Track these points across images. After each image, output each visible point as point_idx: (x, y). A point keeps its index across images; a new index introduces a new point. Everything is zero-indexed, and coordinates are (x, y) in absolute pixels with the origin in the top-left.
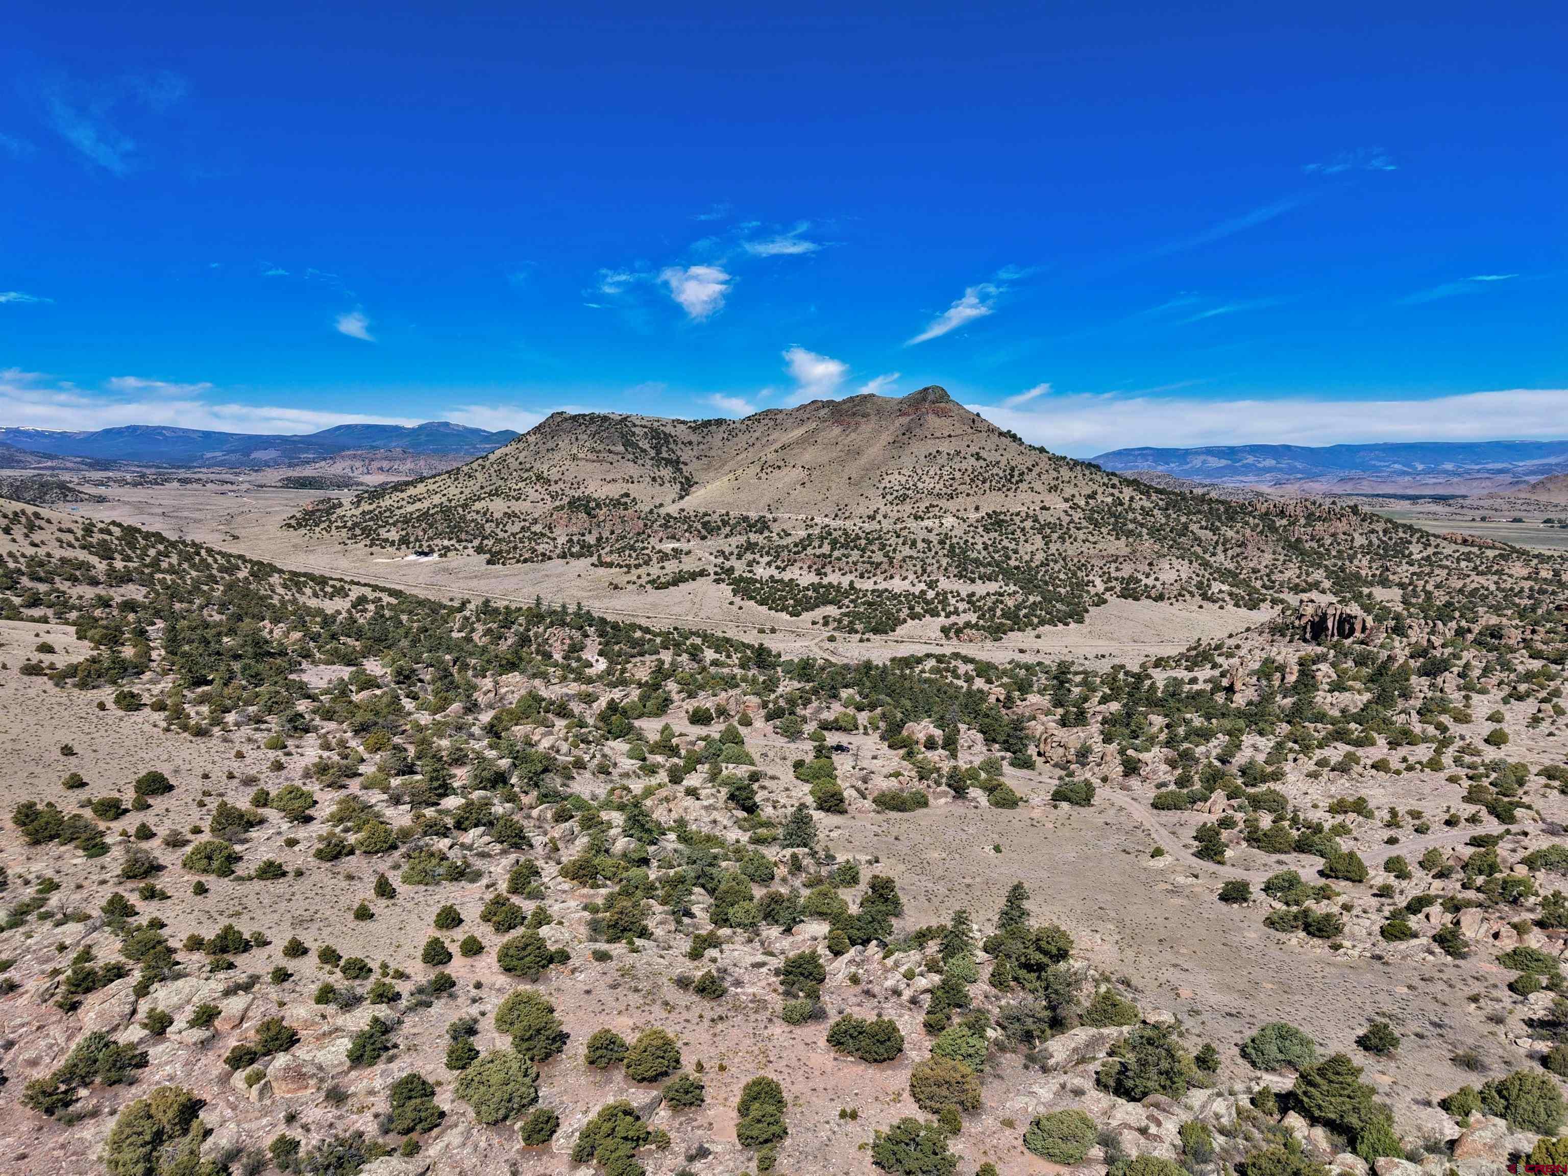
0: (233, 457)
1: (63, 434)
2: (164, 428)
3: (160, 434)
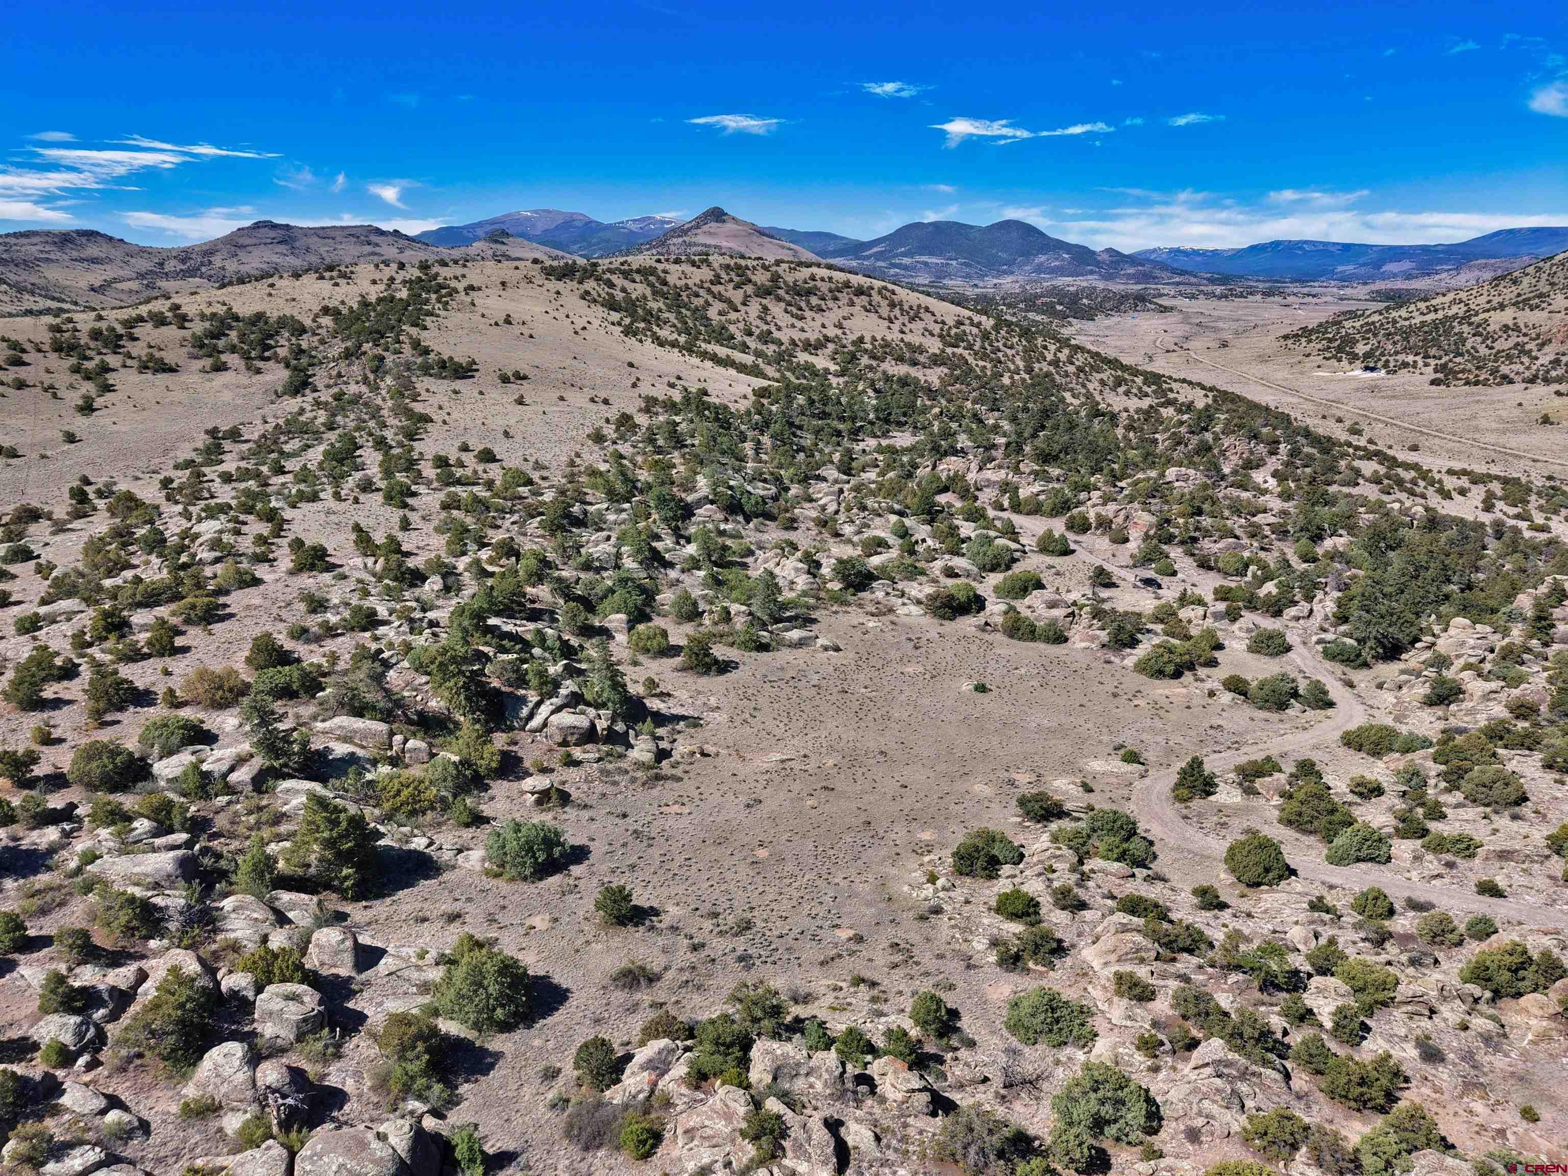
0: (1363, 270)
1: (1215, 253)
2: (1306, 242)
3: (1300, 248)
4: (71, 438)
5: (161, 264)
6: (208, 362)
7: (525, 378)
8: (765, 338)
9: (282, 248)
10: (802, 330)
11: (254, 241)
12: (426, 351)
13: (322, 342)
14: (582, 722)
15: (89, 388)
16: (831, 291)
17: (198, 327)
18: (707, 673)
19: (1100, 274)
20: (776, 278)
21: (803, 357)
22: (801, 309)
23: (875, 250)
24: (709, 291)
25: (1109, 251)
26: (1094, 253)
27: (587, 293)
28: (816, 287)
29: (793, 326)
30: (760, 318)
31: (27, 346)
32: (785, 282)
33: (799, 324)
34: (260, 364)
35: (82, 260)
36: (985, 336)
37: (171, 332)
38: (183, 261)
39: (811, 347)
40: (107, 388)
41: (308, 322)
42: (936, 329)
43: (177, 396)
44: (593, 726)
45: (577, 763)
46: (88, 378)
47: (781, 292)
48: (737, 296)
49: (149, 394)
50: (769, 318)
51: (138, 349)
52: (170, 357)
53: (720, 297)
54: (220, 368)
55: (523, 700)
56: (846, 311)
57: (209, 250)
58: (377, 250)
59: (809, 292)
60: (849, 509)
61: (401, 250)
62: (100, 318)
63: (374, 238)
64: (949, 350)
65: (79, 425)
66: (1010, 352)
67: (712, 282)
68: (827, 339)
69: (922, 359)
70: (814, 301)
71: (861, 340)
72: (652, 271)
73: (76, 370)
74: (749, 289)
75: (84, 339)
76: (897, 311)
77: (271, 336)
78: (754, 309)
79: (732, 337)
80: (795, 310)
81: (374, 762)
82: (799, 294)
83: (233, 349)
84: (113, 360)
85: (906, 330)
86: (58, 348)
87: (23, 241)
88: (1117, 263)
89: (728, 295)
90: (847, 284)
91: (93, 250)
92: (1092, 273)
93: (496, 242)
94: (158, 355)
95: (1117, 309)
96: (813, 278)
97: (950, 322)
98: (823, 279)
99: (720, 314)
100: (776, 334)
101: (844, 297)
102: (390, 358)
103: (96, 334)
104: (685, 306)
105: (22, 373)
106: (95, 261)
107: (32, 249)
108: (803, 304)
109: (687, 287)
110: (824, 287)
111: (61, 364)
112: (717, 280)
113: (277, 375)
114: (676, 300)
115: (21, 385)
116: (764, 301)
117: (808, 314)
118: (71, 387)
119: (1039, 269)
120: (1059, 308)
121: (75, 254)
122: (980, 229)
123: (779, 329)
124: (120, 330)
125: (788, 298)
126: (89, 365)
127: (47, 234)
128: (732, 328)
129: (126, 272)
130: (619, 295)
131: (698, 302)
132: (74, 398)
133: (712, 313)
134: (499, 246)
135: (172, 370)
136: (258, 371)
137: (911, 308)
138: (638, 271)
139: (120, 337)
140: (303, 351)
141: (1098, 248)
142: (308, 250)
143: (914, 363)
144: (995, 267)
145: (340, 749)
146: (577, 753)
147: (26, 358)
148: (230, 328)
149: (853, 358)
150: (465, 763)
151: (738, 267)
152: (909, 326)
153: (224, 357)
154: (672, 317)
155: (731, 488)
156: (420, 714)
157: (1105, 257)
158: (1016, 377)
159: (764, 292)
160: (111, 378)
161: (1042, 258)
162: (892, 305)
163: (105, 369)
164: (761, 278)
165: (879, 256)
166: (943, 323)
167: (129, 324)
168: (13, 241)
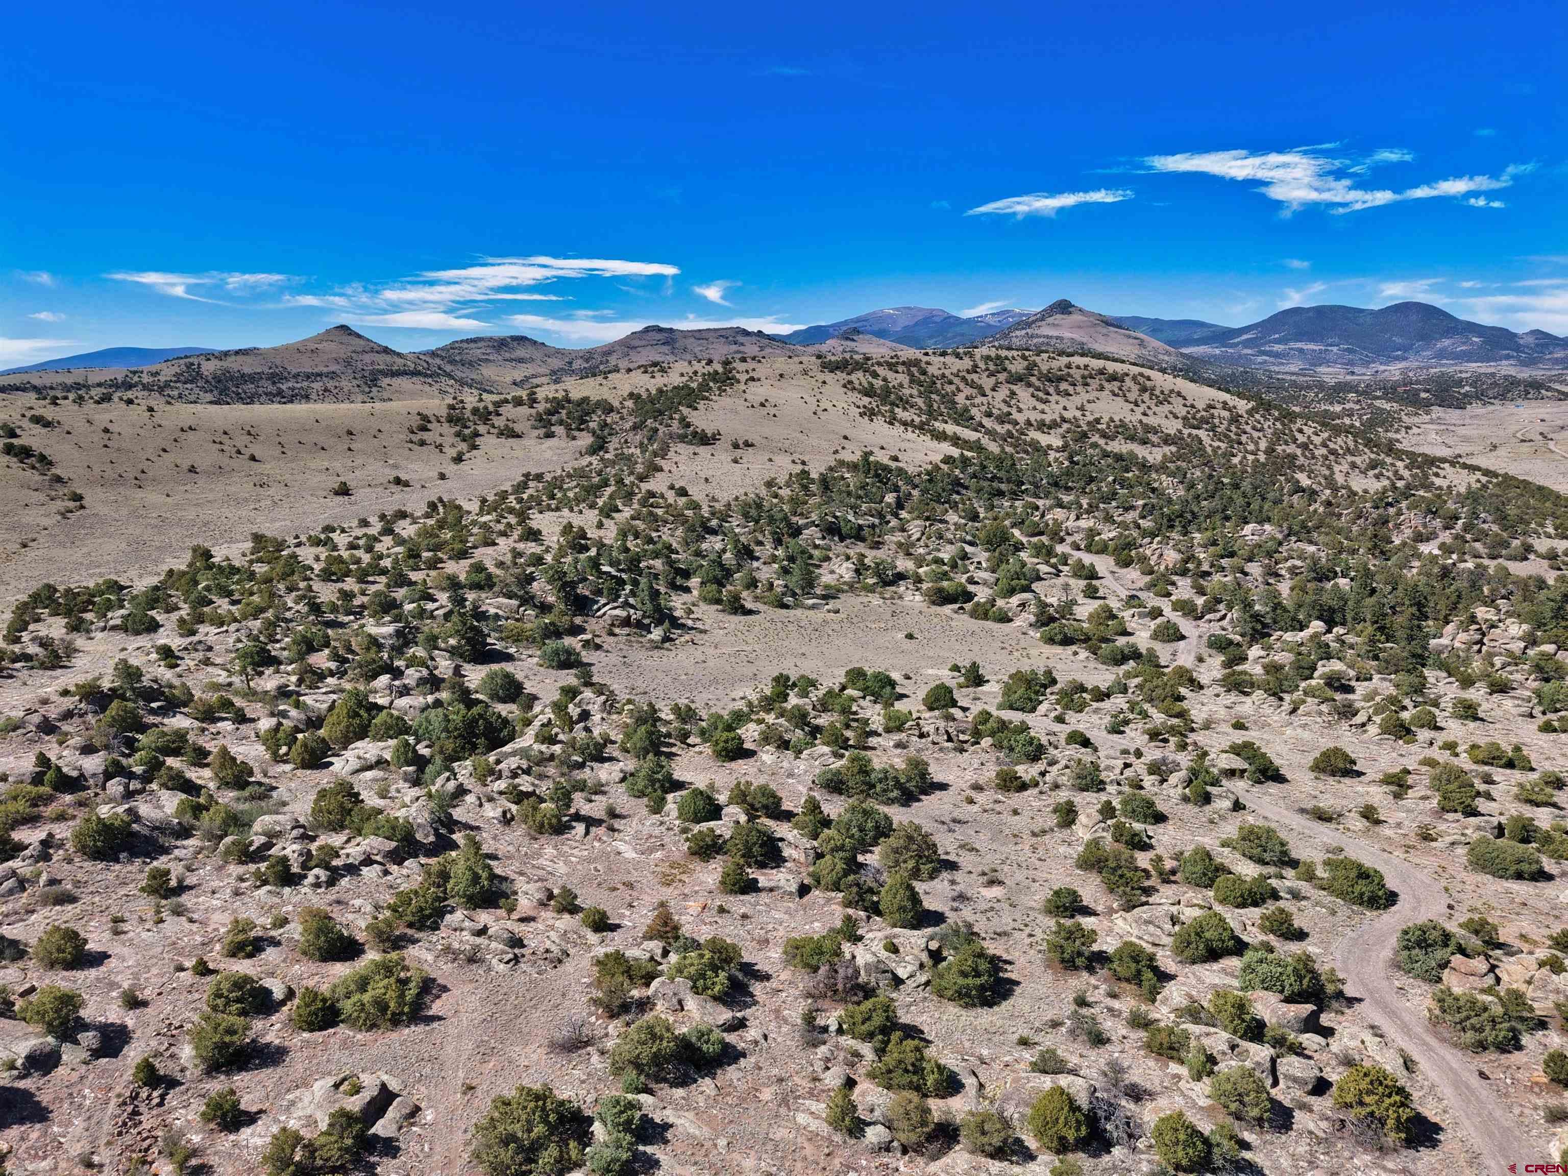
4: (442, 477)
5: (570, 363)
6: (542, 432)
7: (752, 445)
8: (1003, 419)
9: (666, 349)
10: (1043, 412)
11: (643, 343)
12: (688, 425)
13: (622, 418)
14: (624, 614)
15: (463, 446)
16: (1083, 377)
17: (541, 407)
18: (735, 613)
19: (1518, 358)
20: (1031, 367)
21: (1034, 435)
22: (1048, 394)
23: (1245, 337)
24: (964, 379)
25: (1537, 333)
26: (1515, 335)
27: (850, 382)
28: (1069, 375)
29: (1035, 408)
30: (1005, 401)
31: (432, 419)
32: (1040, 371)
33: (1040, 406)
34: (576, 433)
35: (511, 360)
36: (1235, 419)
37: (524, 410)
38: (587, 361)
39: (1042, 426)
40: (474, 447)
41: (616, 404)
42: (1182, 412)
43: (516, 453)
44: (629, 617)
45: (615, 635)
46: (464, 440)
47: (1033, 379)
48: (987, 383)
49: (499, 452)
50: (1013, 402)
51: (499, 422)
52: (518, 428)
53: (973, 384)
54: (550, 435)
55: (597, 602)
56: (1092, 395)
57: (608, 351)
58: (742, 348)
59: (1061, 379)
60: (929, 538)
61: (762, 349)
62: (481, 400)
63: (740, 339)
64: (1186, 432)
65: (450, 469)
66: (1256, 434)
67: (968, 372)
68: (1064, 420)
69: (1154, 439)
70: (1064, 386)
71: (1098, 421)
72: (916, 363)
73: (458, 434)
74: (1002, 377)
75: (468, 414)
76: (1146, 396)
77: (588, 414)
78: (1003, 393)
79: (972, 418)
80: (1041, 394)
81: (507, 619)
82: (1050, 380)
83: (561, 422)
84: (482, 429)
85: (1150, 412)
86: (450, 420)
87: (472, 345)
88: (1546, 346)
89: (979, 382)
90: (1101, 372)
91: (521, 352)
92: (1508, 357)
93: (847, 339)
94: (511, 425)
95: (1502, 397)
96: (1069, 366)
97: (1201, 405)
98: (1078, 367)
99: (967, 398)
100: (1015, 415)
101: (1094, 383)
102: (662, 429)
103: (475, 411)
104: (937, 392)
105: (425, 436)
106: (521, 360)
107: (476, 352)
108: (1051, 390)
109: (943, 376)
110: (1077, 374)
111: (448, 430)
112: (974, 369)
113: (585, 440)
114: (928, 386)
115: (422, 443)
116: (1014, 387)
117: (1054, 398)
118: (453, 446)
119: (1441, 355)
120: (1423, 395)
121: (507, 355)
122: (1372, 313)
123: (1020, 410)
124: (491, 408)
125: (1037, 383)
126: (467, 432)
127: (491, 339)
128: (974, 411)
129: (543, 370)
130: (878, 383)
131: (949, 388)
132: (452, 452)
133: (960, 399)
134: (849, 343)
135: (518, 436)
136: (574, 438)
137: (1162, 392)
138: (904, 363)
139: (490, 413)
140: (606, 425)
141: (1520, 331)
142: (685, 350)
143: (1144, 442)
144: (1386, 353)
145: (492, 611)
146: (617, 631)
147: (429, 426)
148: (563, 408)
149: (1085, 435)
150: (552, 624)
151: (998, 357)
152: (1154, 408)
153: (553, 429)
154: (920, 402)
155: (836, 517)
156: (542, 603)
157: (1531, 340)
158: (1251, 457)
159: (1016, 379)
160: (478, 441)
161: (1446, 342)
162: (1144, 390)
163: (476, 434)
164: (1018, 367)
165: (1247, 344)
166: (1193, 406)
167: (498, 404)
168: (465, 345)
